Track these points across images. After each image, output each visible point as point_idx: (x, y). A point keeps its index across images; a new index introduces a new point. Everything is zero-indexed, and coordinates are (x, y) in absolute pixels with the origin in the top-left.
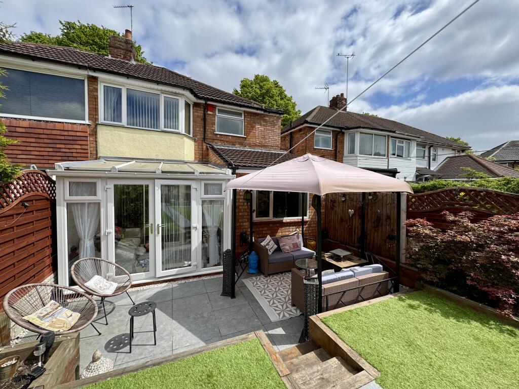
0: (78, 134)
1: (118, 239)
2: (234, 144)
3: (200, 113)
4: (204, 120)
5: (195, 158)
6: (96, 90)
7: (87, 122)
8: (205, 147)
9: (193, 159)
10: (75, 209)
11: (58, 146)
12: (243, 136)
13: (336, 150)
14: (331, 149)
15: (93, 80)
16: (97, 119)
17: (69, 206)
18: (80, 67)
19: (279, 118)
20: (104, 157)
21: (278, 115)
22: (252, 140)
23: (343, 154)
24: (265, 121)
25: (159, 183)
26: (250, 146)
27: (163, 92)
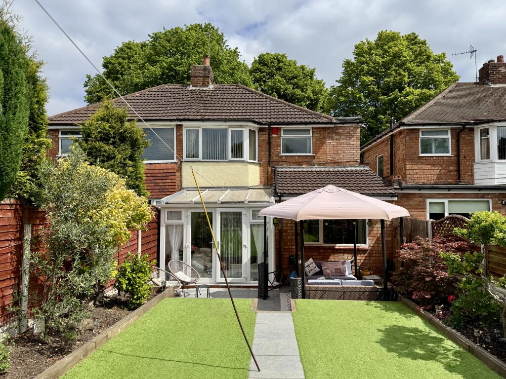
0: (170, 171)
1: (193, 252)
2: (300, 164)
3: (265, 136)
4: (269, 143)
5: (261, 182)
6: (181, 134)
7: (175, 161)
8: (270, 170)
9: (259, 184)
10: (169, 228)
11: (157, 181)
12: (311, 154)
13: (458, 156)
14: (450, 155)
15: (179, 127)
16: (182, 157)
17: (167, 226)
18: (171, 120)
19: (356, 128)
20: (186, 188)
21: (356, 125)
22: (321, 158)
23: (473, 160)
24: (338, 134)
25: (219, 211)
26: (320, 164)
27: (230, 126)
